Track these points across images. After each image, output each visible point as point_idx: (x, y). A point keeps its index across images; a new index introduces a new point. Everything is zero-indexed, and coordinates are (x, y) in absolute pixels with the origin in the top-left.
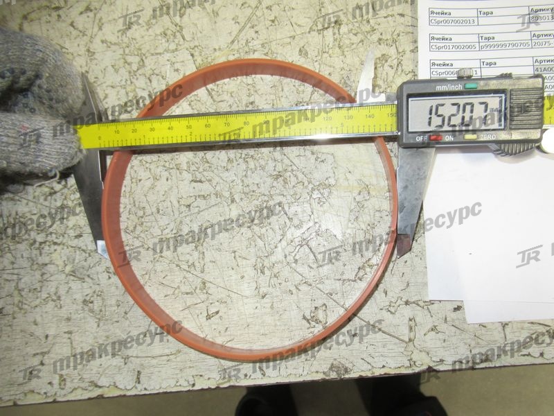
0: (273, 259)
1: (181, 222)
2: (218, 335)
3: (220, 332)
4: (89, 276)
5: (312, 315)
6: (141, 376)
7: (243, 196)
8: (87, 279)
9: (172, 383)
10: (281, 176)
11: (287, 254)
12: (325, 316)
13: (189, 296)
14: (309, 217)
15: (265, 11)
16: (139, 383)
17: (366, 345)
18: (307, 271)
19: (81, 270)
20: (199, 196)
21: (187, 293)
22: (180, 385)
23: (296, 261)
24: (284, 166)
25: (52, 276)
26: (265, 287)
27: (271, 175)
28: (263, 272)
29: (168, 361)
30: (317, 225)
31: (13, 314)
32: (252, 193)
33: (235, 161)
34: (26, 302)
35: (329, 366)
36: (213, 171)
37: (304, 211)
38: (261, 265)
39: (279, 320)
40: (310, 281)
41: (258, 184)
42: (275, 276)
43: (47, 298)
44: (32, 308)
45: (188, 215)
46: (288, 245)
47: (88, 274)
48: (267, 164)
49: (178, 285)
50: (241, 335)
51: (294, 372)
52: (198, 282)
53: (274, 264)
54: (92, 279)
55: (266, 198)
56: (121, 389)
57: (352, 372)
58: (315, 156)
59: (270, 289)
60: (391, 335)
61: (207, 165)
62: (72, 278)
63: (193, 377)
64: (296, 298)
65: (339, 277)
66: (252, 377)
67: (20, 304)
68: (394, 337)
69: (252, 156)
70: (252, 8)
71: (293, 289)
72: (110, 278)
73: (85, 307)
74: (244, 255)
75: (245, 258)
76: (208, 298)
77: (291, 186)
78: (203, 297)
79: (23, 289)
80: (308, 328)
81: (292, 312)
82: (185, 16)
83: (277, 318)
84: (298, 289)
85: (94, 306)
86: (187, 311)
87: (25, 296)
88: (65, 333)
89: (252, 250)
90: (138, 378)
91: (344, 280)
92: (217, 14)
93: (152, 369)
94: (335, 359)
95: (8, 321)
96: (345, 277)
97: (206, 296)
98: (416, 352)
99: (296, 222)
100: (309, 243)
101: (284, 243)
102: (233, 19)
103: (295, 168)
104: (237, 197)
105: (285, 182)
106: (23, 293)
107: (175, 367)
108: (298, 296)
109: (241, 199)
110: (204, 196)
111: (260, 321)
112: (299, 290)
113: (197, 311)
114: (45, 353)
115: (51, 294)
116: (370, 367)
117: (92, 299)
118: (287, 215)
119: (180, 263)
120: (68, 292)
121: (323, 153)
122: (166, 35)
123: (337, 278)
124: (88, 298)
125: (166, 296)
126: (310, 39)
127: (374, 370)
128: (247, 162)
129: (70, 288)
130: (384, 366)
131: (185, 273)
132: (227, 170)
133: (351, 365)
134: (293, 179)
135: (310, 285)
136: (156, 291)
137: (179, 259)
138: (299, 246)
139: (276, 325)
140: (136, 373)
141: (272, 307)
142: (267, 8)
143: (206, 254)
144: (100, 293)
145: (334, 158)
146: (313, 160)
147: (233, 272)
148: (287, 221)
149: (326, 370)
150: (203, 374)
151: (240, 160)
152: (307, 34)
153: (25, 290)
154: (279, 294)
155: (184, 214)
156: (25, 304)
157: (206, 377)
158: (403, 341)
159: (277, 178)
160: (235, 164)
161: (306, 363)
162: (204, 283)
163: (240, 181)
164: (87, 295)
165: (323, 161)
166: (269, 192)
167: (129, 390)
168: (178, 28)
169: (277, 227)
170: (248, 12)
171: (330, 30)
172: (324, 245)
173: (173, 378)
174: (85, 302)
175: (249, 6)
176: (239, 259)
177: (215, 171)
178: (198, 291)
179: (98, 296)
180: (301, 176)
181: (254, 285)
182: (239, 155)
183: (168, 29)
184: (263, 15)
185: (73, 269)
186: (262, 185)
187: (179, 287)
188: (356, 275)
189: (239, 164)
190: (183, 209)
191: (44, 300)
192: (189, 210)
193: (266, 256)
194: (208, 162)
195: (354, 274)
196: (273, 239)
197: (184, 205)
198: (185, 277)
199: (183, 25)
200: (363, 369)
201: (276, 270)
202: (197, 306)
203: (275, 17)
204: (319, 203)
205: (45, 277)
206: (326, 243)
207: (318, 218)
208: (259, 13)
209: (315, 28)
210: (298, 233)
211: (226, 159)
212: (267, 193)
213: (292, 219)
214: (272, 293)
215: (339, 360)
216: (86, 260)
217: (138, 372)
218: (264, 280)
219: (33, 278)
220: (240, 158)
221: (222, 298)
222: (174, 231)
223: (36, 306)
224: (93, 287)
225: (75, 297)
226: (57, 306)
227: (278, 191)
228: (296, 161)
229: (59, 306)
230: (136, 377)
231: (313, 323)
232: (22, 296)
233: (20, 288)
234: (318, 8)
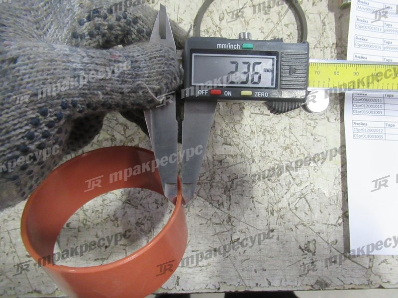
0: (280, 205)
1: (214, 172)
2: (238, 255)
3: (240, 253)
4: (141, 205)
5: (306, 246)
6: (180, 280)
7: (261, 159)
8: (139, 207)
9: (204, 286)
10: (288, 148)
11: (290, 203)
12: (314, 248)
13: (218, 226)
14: (307, 179)
15: (284, 27)
16: (178, 285)
17: (341, 269)
18: (303, 216)
19: (135, 200)
20: (229, 155)
21: (217, 224)
22: (209, 288)
23: (296, 209)
24: (291, 141)
25: (111, 202)
26: (273, 224)
27: (282, 147)
28: (272, 214)
29: (201, 271)
30: (312, 185)
31: (78, 228)
32: (267, 158)
33: (256, 133)
34: (89, 220)
35: (315, 281)
36: (240, 139)
37: (303, 175)
38: (271, 209)
39: (282, 248)
40: (305, 223)
41: (272, 152)
42: (281, 217)
43: (107, 218)
44: (94, 225)
45: (219, 168)
46: (291, 197)
47: (141, 203)
48: (279, 138)
49: (210, 217)
50: (255, 256)
51: (291, 284)
52: (225, 217)
53: (280, 209)
54: (144, 207)
55: (277, 162)
56: (164, 289)
57: (330, 286)
58: (314, 137)
59: (278, 226)
60: (357, 263)
61: (235, 133)
62: (128, 205)
63: (219, 282)
64: (295, 233)
65: (325, 222)
66: (261, 286)
67: (85, 221)
68: (359, 265)
69: (269, 131)
70: (274, 23)
71: (293, 227)
72: (158, 208)
73: (137, 227)
74: (260, 201)
75: (260, 203)
76: (232, 228)
77: (295, 156)
78: (229, 227)
79: (87, 210)
80: (303, 255)
81: (292, 243)
82: (223, 21)
83: (281, 246)
84: (296, 227)
85: (144, 227)
86: (216, 237)
87: (88, 215)
88: (121, 245)
89: (265, 197)
90: (178, 282)
91: (329, 224)
92: (248, 23)
93: (188, 276)
94: (320, 277)
95: (74, 233)
96: (329, 223)
97: (231, 227)
98: (372, 275)
99: (297, 181)
100: (306, 197)
101: (288, 195)
102: (260, 29)
103: (298, 143)
104: (256, 160)
105: (291, 152)
106: (87, 213)
107: (206, 275)
108: (296, 233)
109: (260, 161)
110: (232, 156)
111: (269, 248)
112: (298, 229)
113: (224, 237)
114: (105, 259)
115: (110, 215)
116: (342, 283)
117: (143, 222)
118: (291, 175)
119: (212, 202)
120: (124, 215)
121: (319, 136)
122: (208, 32)
123: (323, 222)
124: (140, 221)
125: (201, 224)
126: (314, 54)
127: (345, 286)
128: (265, 135)
129: (126, 212)
130: (351, 284)
131: (216, 209)
132: (250, 139)
133: (330, 281)
134: (297, 151)
135: (305, 226)
136: (193, 220)
137: (211, 199)
138: (299, 199)
139: (280, 251)
140: (176, 278)
141: (278, 239)
142: (285, 25)
143: (231, 197)
144: (149, 218)
145: (326, 140)
146: (312, 140)
147: (252, 211)
148: (291, 180)
149: (313, 284)
150: (226, 281)
151: (260, 133)
152: (313, 49)
153: (89, 211)
154: (283, 230)
155: (217, 167)
156: (89, 221)
157: (228, 284)
158: (365, 267)
159: (286, 149)
160: (256, 135)
161: (300, 278)
162: (230, 218)
163: (259, 148)
164: (139, 219)
165: (318, 141)
166: (280, 158)
167: (170, 290)
168: (218, 29)
169: (284, 183)
170: (271, 26)
171: (329, 49)
172: (316, 200)
173: (204, 283)
174: (137, 223)
175: (272, 22)
176: (256, 203)
177: (242, 138)
178: (225, 223)
179: (148, 220)
180: (303, 150)
181: (266, 223)
182: (259, 130)
183: (210, 28)
184: (282, 30)
185: (128, 199)
186: (275, 152)
187: (211, 219)
188: (337, 222)
189: (259, 136)
190: (216, 163)
191: (104, 219)
192: (221, 164)
193: (275, 203)
194: (236, 132)
195: (336, 221)
196: (280, 191)
197: (217, 160)
198: (216, 212)
199: (222, 27)
200: (338, 284)
201: (282, 213)
202: (223, 233)
203: (291, 33)
204: (314, 170)
205: (106, 202)
206: (317, 198)
207: (313, 180)
208: (279, 28)
209: (318, 45)
210: (298, 189)
211: (250, 131)
212: (278, 159)
213: (295, 179)
214: (278, 229)
215: (322, 278)
216: (139, 193)
217: (178, 277)
218: (273, 219)
219: (96, 202)
220: (260, 131)
221: (242, 229)
222: (209, 179)
223: (98, 224)
224: (144, 213)
225: (129, 219)
226: (115, 225)
227: (286, 158)
228: (300, 138)
229: (116, 225)
230: (176, 280)
231: (306, 252)
232: (86, 215)
233: (84, 209)
234: (321, 32)
